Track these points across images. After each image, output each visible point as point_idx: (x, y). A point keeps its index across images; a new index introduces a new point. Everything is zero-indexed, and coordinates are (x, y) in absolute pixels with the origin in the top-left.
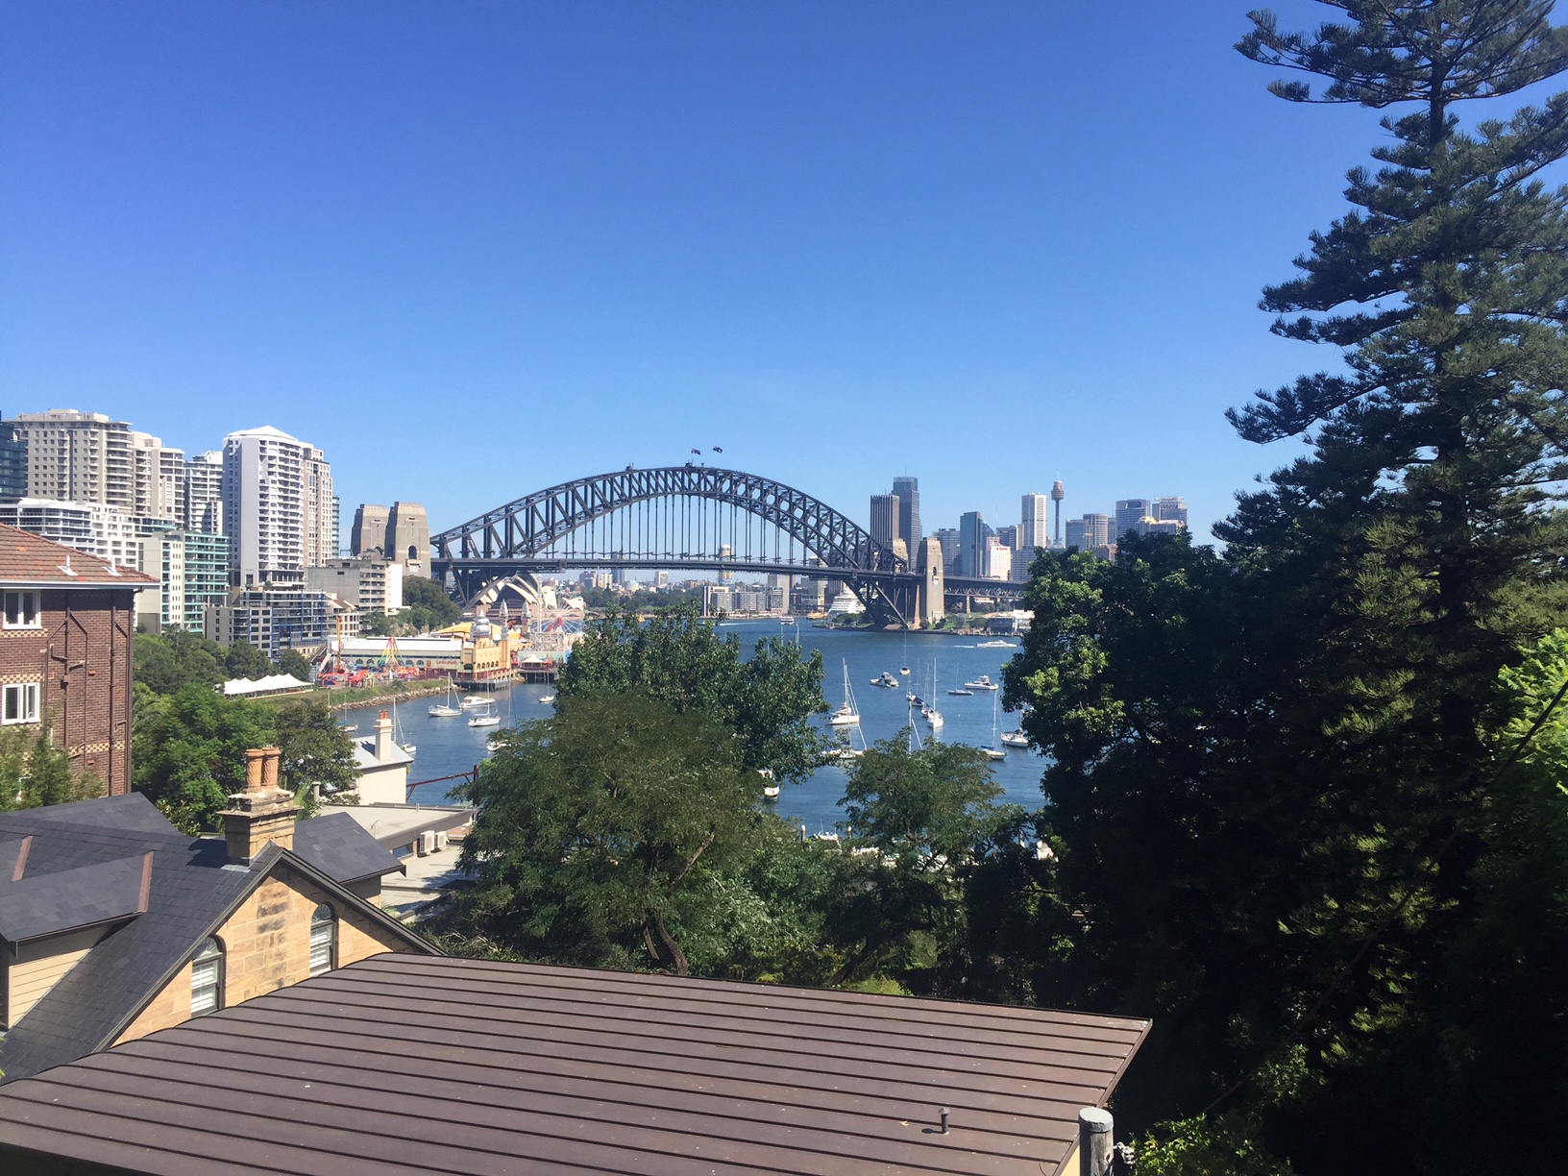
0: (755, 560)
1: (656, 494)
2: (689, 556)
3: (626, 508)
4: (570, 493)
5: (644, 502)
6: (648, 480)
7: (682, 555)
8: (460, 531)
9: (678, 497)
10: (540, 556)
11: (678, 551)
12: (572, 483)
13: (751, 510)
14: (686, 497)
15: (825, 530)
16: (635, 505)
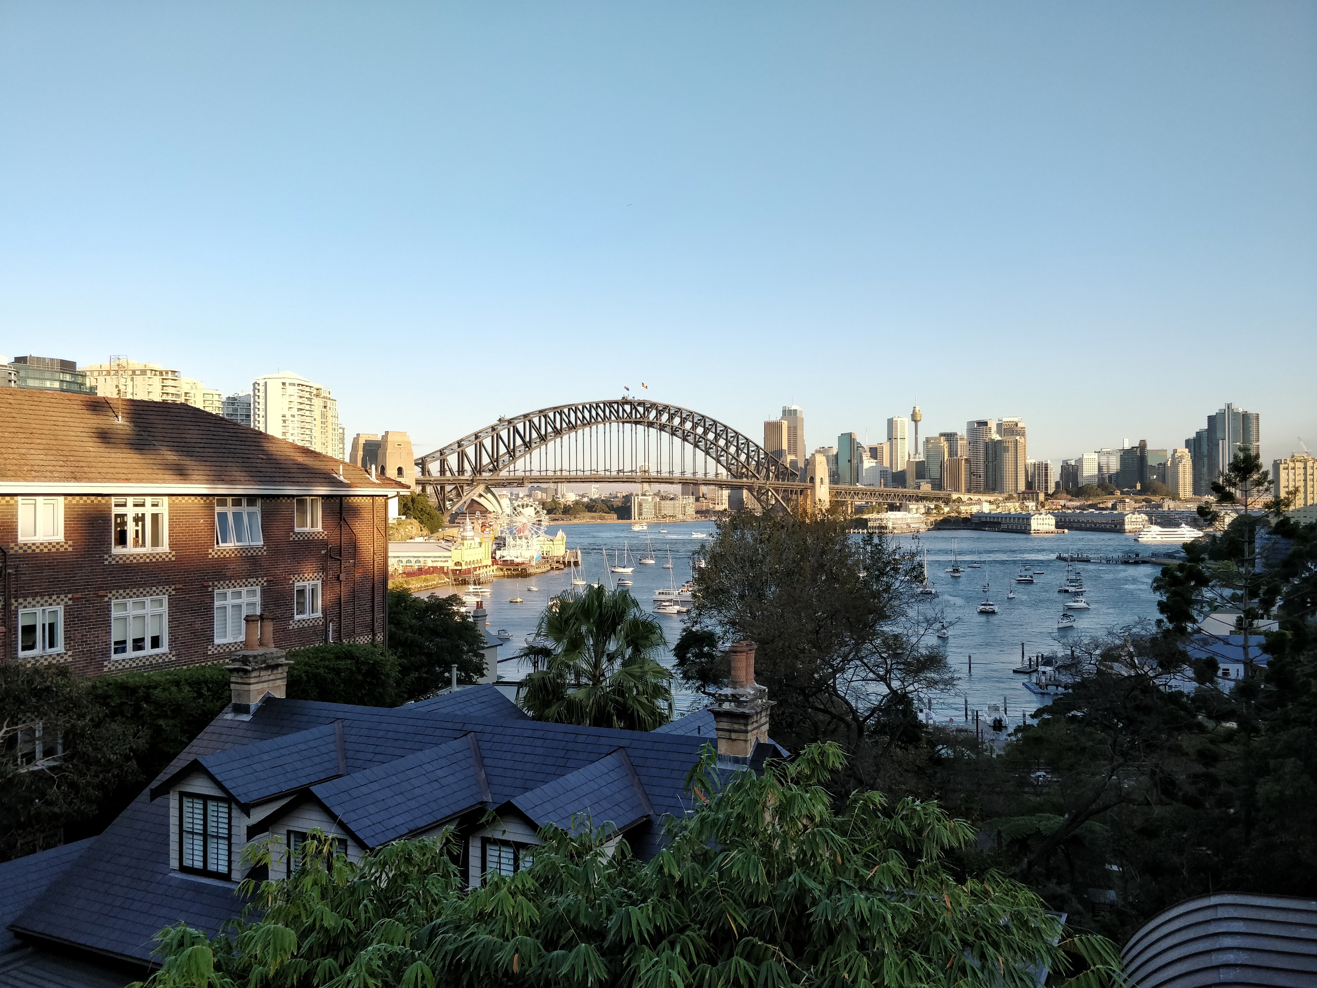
0: (665, 474)
1: (597, 423)
2: (624, 472)
3: (573, 434)
4: (527, 423)
5: (587, 429)
6: (590, 412)
7: (618, 471)
8: (439, 454)
9: (614, 425)
10: (504, 473)
11: (615, 468)
12: (528, 414)
13: (673, 434)
14: (621, 424)
15: (732, 450)
16: (580, 432)
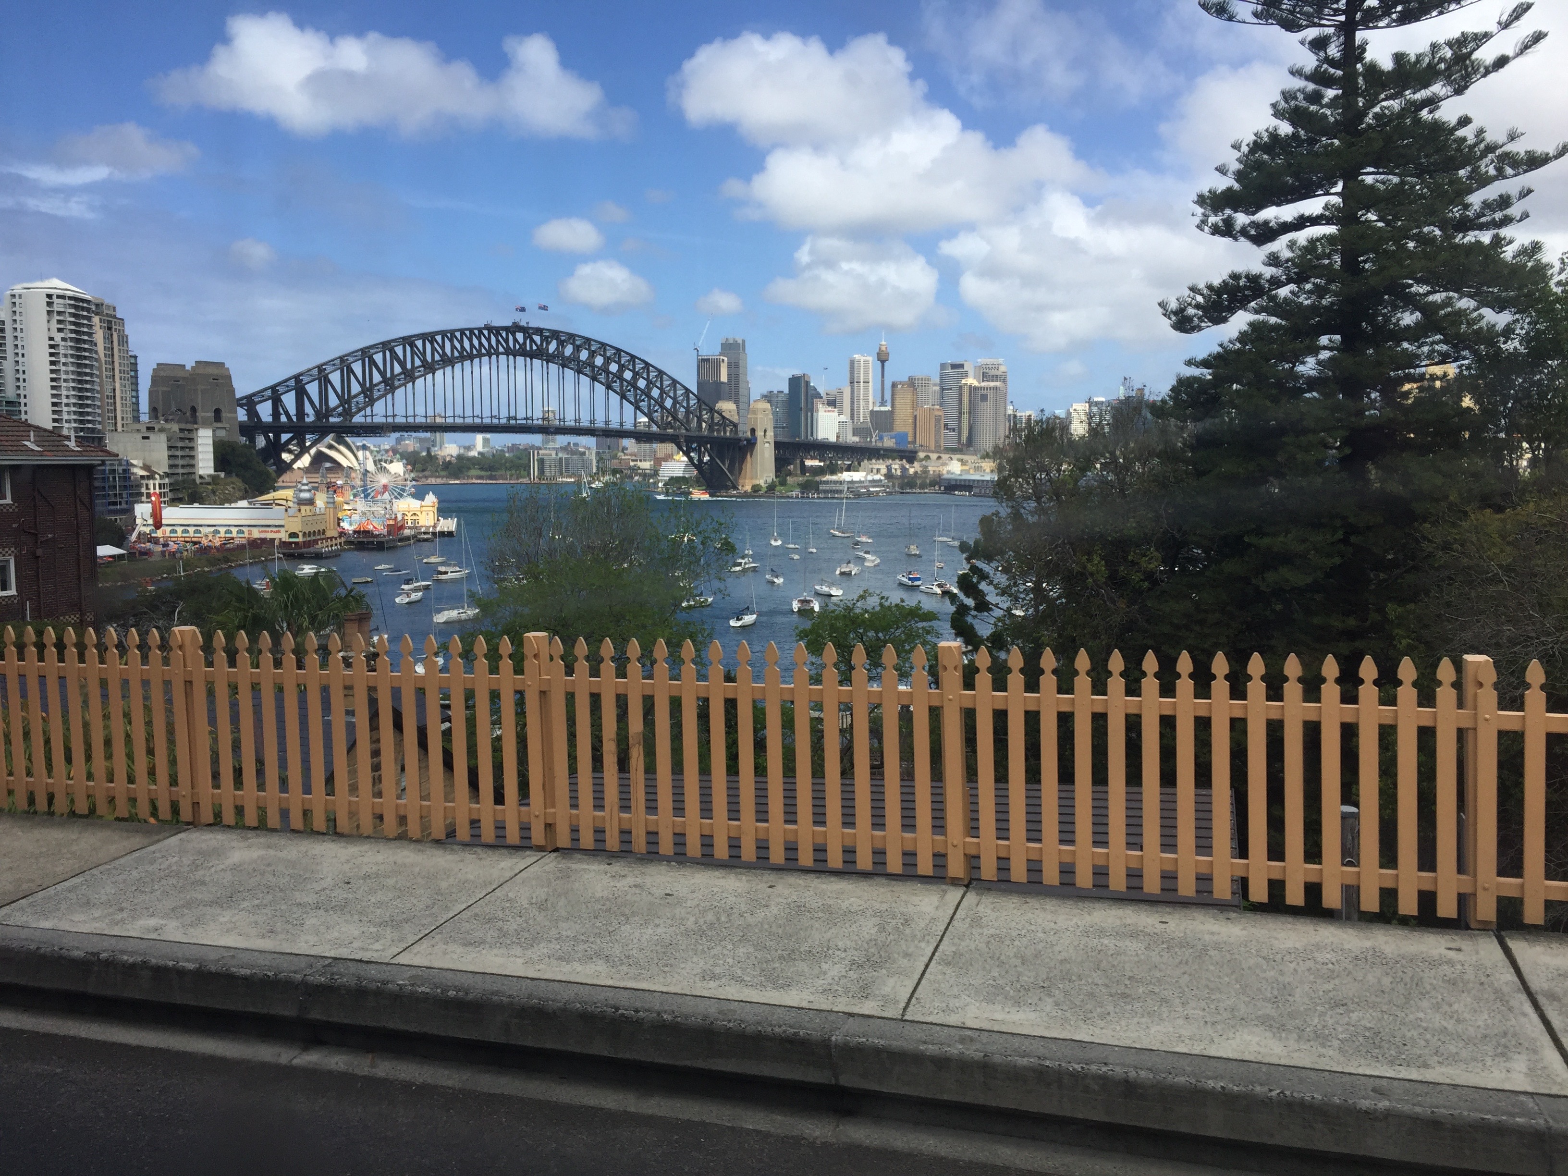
0: (585, 423)
1: (480, 355)
2: (516, 419)
3: (448, 370)
4: (388, 353)
5: (467, 363)
6: (470, 340)
7: (509, 418)
8: (269, 392)
9: (503, 358)
10: (358, 419)
11: (504, 414)
12: (389, 342)
13: (579, 372)
14: (511, 357)
15: (655, 393)
16: (458, 366)
